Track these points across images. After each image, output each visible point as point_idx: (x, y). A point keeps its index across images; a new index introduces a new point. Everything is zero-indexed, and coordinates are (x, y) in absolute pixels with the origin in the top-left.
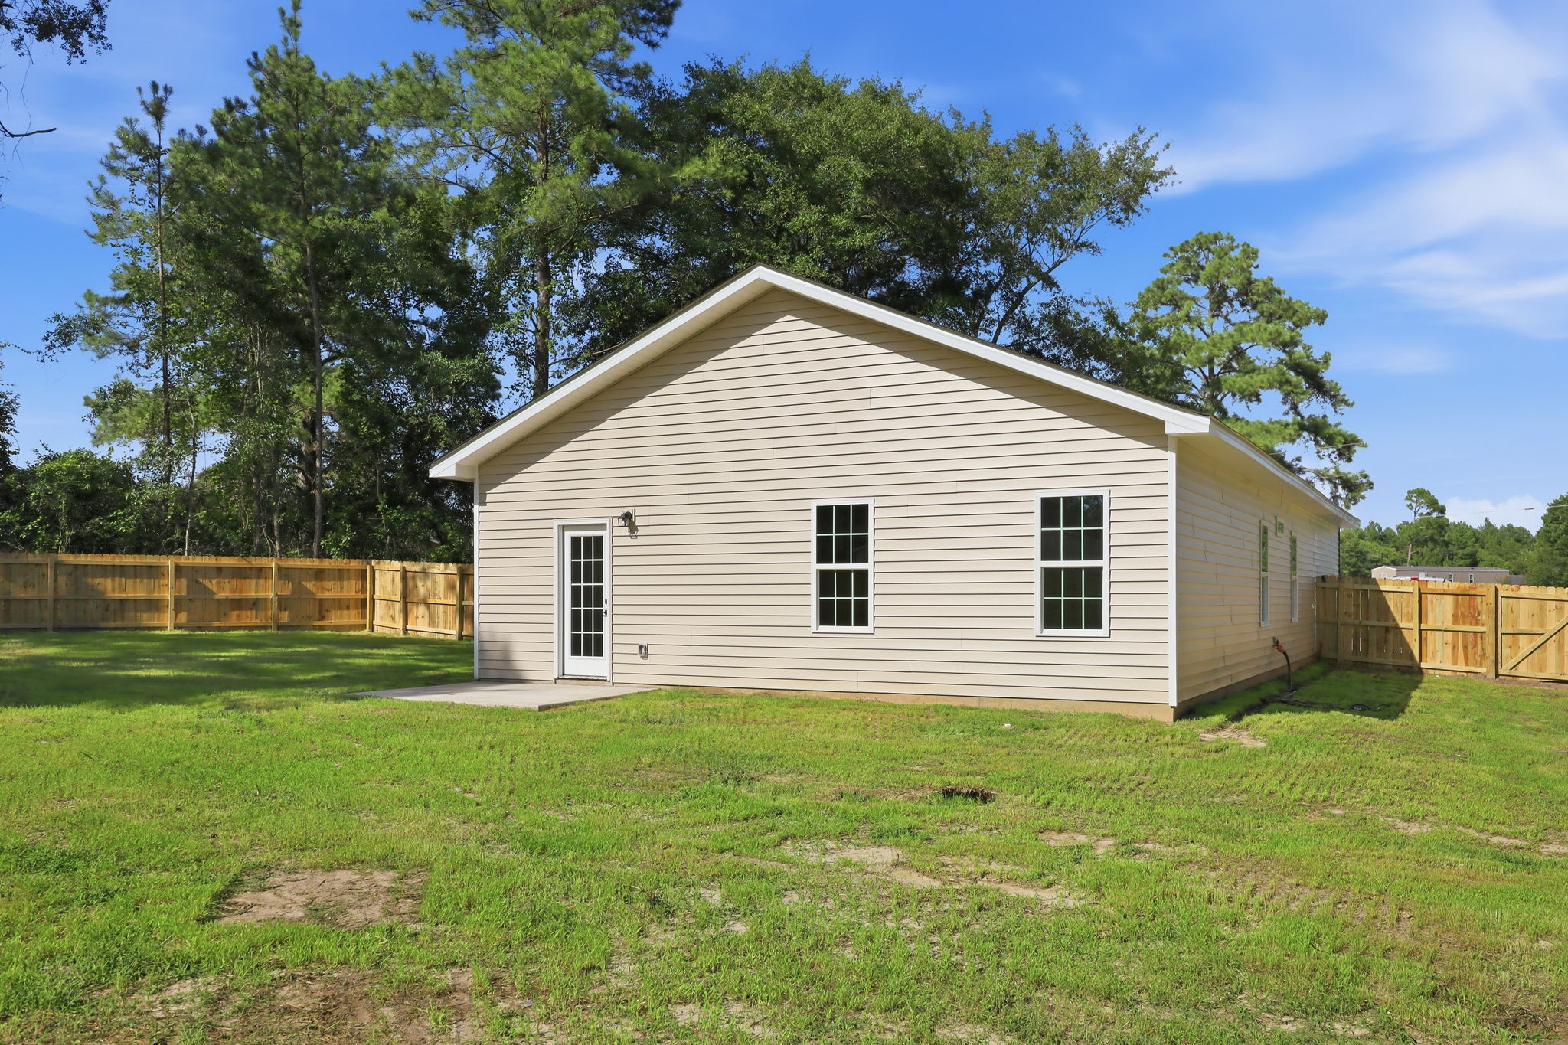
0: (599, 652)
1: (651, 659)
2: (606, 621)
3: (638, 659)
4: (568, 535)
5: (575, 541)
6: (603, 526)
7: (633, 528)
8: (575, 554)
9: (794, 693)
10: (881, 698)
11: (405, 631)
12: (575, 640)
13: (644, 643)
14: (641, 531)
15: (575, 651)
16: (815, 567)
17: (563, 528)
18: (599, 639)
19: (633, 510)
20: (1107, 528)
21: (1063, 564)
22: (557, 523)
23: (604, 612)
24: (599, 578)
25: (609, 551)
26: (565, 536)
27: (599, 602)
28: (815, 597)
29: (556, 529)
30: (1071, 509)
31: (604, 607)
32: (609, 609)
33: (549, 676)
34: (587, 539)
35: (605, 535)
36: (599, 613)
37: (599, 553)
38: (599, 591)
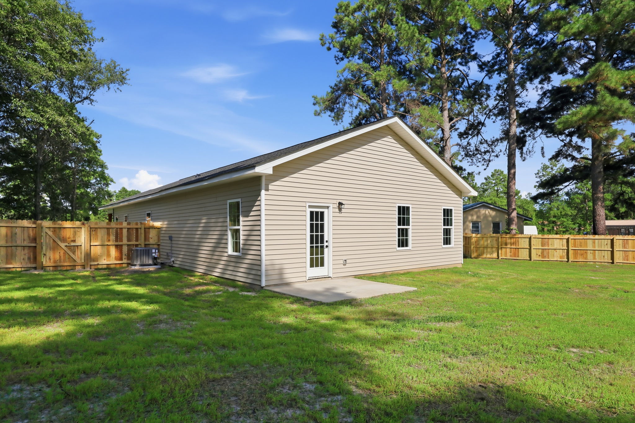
8: (312, 219)
12: (312, 260)
15: (312, 265)
16: (397, 227)
18: (322, 259)
19: (341, 201)
20: (453, 218)
21: (446, 227)
22: (308, 204)
23: (325, 246)
24: (322, 231)
25: (331, 219)
26: (309, 210)
27: (322, 242)
28: (397, 238)
29: (307, 207)
30: (447, 213)
31: (325, 244)
32: (331, 244)
33: (304, 279)
34: (317, 213)
35: (326, 211)
36: (322, 247)
37: (322, 219)
38: (322, 236)
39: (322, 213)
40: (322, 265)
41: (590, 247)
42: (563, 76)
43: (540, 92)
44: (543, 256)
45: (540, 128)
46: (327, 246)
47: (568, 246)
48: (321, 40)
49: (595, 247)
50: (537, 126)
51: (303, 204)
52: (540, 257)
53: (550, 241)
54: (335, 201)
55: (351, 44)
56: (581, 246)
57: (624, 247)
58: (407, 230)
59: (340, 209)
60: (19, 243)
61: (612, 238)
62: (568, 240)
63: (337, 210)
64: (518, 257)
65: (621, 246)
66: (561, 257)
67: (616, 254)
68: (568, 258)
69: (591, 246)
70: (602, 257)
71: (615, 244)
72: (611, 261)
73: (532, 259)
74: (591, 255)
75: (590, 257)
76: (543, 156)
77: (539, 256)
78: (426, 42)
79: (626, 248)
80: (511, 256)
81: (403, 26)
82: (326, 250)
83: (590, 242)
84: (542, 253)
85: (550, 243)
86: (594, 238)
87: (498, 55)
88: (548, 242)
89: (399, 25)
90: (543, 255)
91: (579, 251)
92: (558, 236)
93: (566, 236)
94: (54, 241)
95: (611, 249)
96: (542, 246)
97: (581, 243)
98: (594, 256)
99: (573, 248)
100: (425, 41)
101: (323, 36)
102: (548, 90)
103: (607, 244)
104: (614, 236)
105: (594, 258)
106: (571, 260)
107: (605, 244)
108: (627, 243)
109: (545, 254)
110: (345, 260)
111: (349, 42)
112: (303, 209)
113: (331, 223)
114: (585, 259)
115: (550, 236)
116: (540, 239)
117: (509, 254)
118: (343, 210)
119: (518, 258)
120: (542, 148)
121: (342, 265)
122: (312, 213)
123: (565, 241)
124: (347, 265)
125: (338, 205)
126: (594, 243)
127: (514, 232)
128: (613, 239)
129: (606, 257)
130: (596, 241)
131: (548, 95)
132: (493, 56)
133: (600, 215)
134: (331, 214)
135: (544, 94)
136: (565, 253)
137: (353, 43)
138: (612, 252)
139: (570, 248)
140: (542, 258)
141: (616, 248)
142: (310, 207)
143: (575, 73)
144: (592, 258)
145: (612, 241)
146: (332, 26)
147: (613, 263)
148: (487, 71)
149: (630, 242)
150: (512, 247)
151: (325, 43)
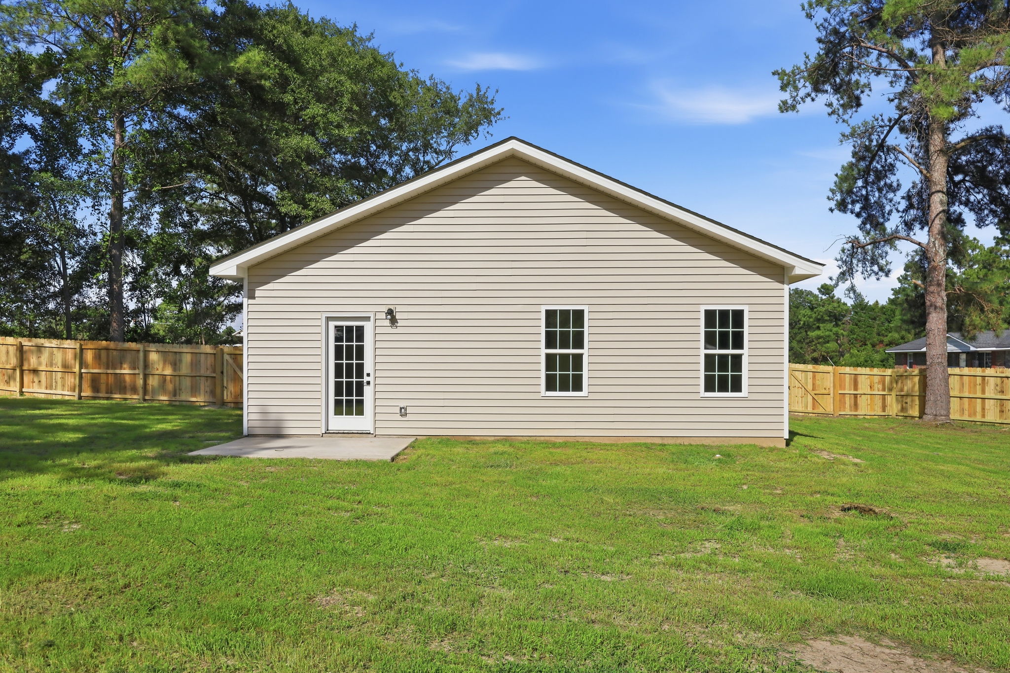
0: (360, 412)
1: (409, 417)
2: (368, 391)
3: (399, 417)
4: (332, 324)
5: (339, 329)
6: (367, 319)
7: (393, 321)
8: (338, 339)
9: (528, 438)
10: (593, 440)
11: (22, 393)
12: (338, 403)
13: (403, 404)
14: (400, 323)
15: (338, 412)
16: (544, 351)
17: (328, 319)
18: (360, 403)
19: (391, 307)
20: (747, 330)
22: (330, 315)
23: (365, 382)
24: (360, 357)
25: (373, 337)
27: (360, 375)
28: (544, 372)
29: (324, 319)
30: (724, 317)
31: (366, 379)
32: (376, 380)
33: (317, 431)
34: (349, 328)
35: (366, 325)
36: (360, 383)
37: (360, 338)
38: (360, 367)
39: (360, 330)
46: (369, 383)
54: (379, 308)
58: (576, 356)
60: (203, 372)
63: (387, 323)
82: (367, 389)
94: (235, 371)
110: (404, 408)
112: (317, 323)
113: (373, 345)
121: (397, 416)
125: (387, 314)
134: (373, 330)
142: (335, 319)
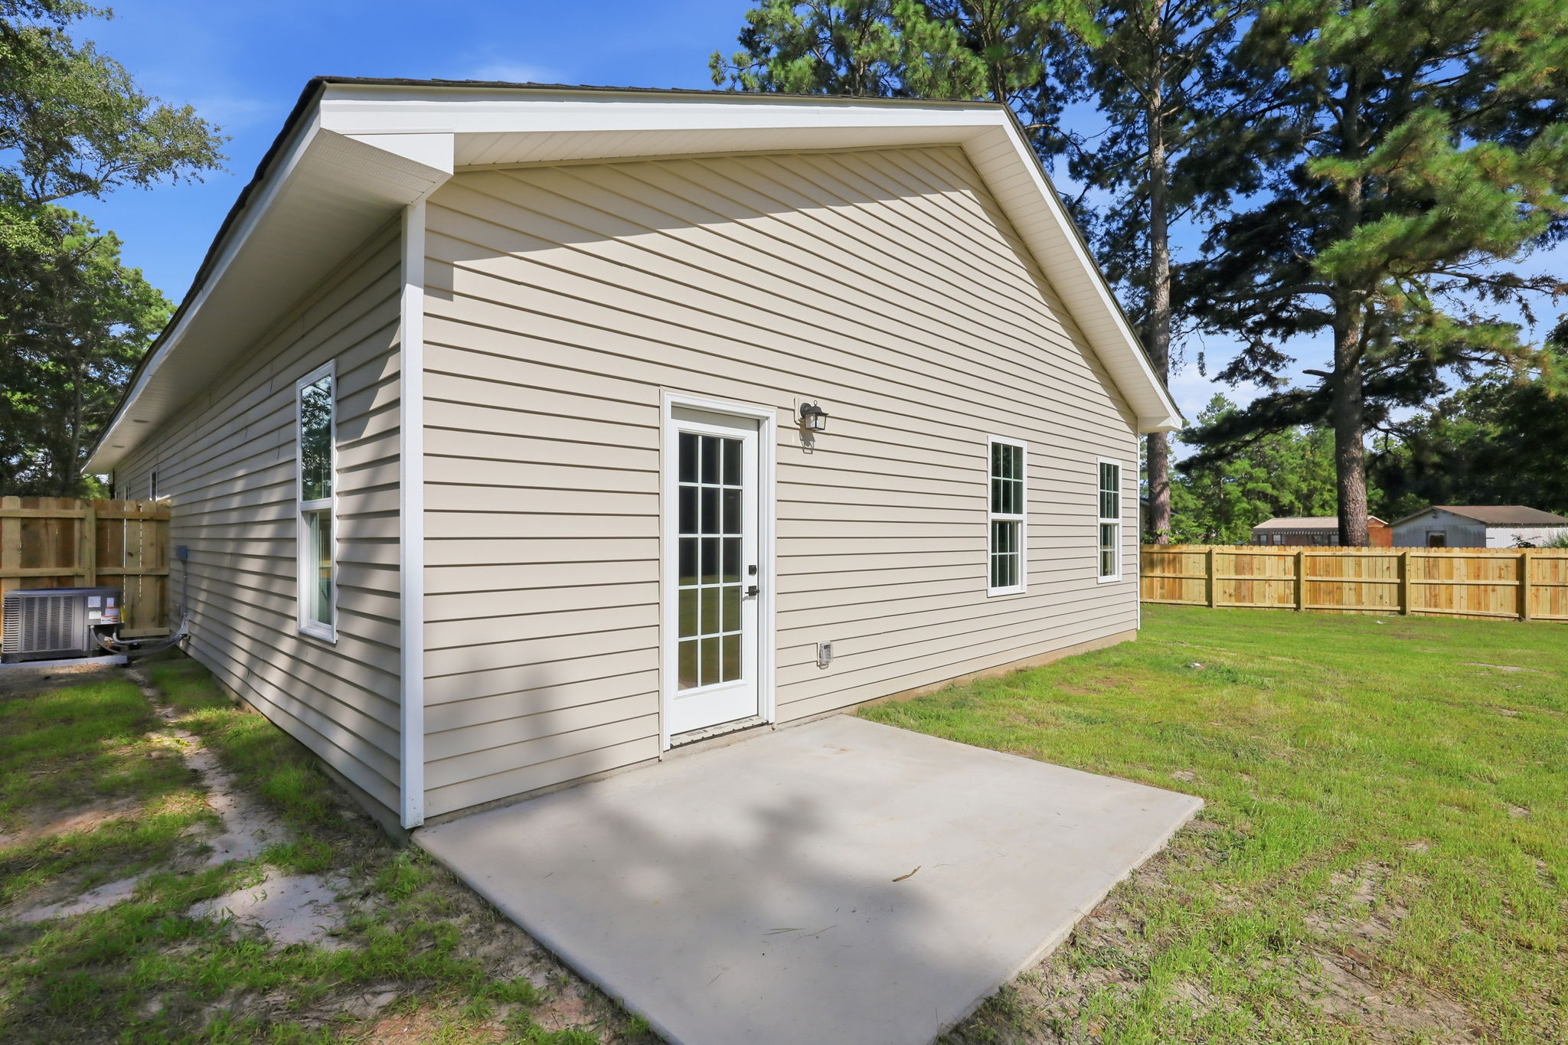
0: (735, 674)
3: (814, 669)
5: (684, 443)
6: (752, 422)
8: (686, 470)
12: (686, 654)
14: (817, 441)
15: (686, 679)
16: (990, 516)
17: (673, 411)
18: (733, 647)
19: (811, 402)
20: (1121, 493)
21: (1106, 521)
22: (670, 398)
23: (745, 589)
24: (733, 523)
25: (771, 473)
26: (674, 428)
27: (733, 569)
28: (990, 554)
29: (667, 410)
30: (1109, 475)
31: (747, 581)
32: (769, 583)
33: (650, 750)
34: (711, 442)
35: (748, 438)
36: (733, 596)
37: (734, 474)
38: (733, 549)
39: (734, 447)
40: (733, 672)
41: (1349, 575)
42: (1248, 196)
43: (1208, 225)
44: (1239, 597)
45: (1192, 313)
46: (753, 591)
47: (1297, 572)
48: (714, 67)
49: (1360, 576)
50: (1188, 308)
51: (649, 395)
52: (1233, 598)
53: (1256, 560)
54: (787, 400)
55: (787, 78)
56: (1328, 573)
57: (1429, 574)
58: (1013, 525)
59: (807, 434)
61: (1400, 554)
62: (1297, 559)
63: (795, 438)
64: (1180, 598)
65: (1421, 573)
66: (1280, 600)
67: (1411, 593)
68: (1297, 600)
69: (1352, 572)
70: (1378, 598)
71: (1407, 568)
72: (1399, 608)
73: (1215, 604)
74: (1352, 593)
75: (1349, 599)
76: (1203, 374)
77: (1230, 595)
78: (976, 68)
79: (1434, 578)
80: (1162, 597)
81: (919, 27)
82: (748, 607)
83: (1349, 565)
84: (1238, 589)
85: (1255, 565)
86: (1359, 554)
87: (1114, 140)
88: (1251, 563)
89: (909, 25)
90: (1238, 594)
91: (1322, 584)
92: (1274, 550)
93: (1294, 550)
95: (1399, 581)
96: (1237, 573)
97: (1327, 565)
98: (1359, 595)
99: (1310, 578)
100: (973, 65)
101: (718, 58)
102: (1224, 222)
103: (1388, 568)
104: (1406, 549)
105: (1359, 601)
106: (1304, 605)
107: (1385, 567)
108: (1436, 566)
109: (1244, 591)
110: (827, 647)
111: (783, 73)
112: (648, 417)
113: (771, 491)
114: (1338, 603)
115: (1256, 550)
116: (1233, 557)
117: (1158, 591)
118: (819, 441)
119: (1179, 602)
120: (1201, 356)
121: (814, 671)
122: (687, 442)
123: (1290, 561)
124: (834, 666)
125: (799, 416)
126: (1359, 565)
127: (1164, 539)
128: (1404, 556)
129: (1386, 599)
130: (1364, 560)
131: (1223, 233)
132: (1103, 143)
133: (1354, 500)
134: (772, 455)
135: (1216, 230)
136: (1289, 588)
137: (791, 78)
138: (1402, 588)
139: (1304, 577)
140: (1237, 601)
141: (1411, 578)
142: (680, 411)
143: (1281, 187)
144: (1353, 599)
145: (1402, 560)
146: (740, 39)
147: (1403, 612)
148: (1088, 177)
149: (1442, 563)
150: (1166, 574)
151: (723, 79)
